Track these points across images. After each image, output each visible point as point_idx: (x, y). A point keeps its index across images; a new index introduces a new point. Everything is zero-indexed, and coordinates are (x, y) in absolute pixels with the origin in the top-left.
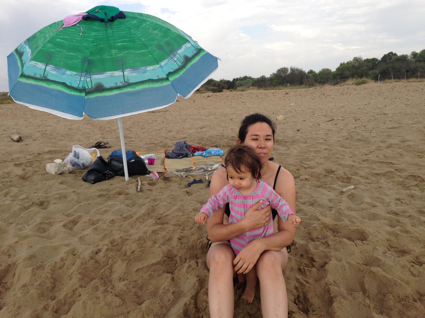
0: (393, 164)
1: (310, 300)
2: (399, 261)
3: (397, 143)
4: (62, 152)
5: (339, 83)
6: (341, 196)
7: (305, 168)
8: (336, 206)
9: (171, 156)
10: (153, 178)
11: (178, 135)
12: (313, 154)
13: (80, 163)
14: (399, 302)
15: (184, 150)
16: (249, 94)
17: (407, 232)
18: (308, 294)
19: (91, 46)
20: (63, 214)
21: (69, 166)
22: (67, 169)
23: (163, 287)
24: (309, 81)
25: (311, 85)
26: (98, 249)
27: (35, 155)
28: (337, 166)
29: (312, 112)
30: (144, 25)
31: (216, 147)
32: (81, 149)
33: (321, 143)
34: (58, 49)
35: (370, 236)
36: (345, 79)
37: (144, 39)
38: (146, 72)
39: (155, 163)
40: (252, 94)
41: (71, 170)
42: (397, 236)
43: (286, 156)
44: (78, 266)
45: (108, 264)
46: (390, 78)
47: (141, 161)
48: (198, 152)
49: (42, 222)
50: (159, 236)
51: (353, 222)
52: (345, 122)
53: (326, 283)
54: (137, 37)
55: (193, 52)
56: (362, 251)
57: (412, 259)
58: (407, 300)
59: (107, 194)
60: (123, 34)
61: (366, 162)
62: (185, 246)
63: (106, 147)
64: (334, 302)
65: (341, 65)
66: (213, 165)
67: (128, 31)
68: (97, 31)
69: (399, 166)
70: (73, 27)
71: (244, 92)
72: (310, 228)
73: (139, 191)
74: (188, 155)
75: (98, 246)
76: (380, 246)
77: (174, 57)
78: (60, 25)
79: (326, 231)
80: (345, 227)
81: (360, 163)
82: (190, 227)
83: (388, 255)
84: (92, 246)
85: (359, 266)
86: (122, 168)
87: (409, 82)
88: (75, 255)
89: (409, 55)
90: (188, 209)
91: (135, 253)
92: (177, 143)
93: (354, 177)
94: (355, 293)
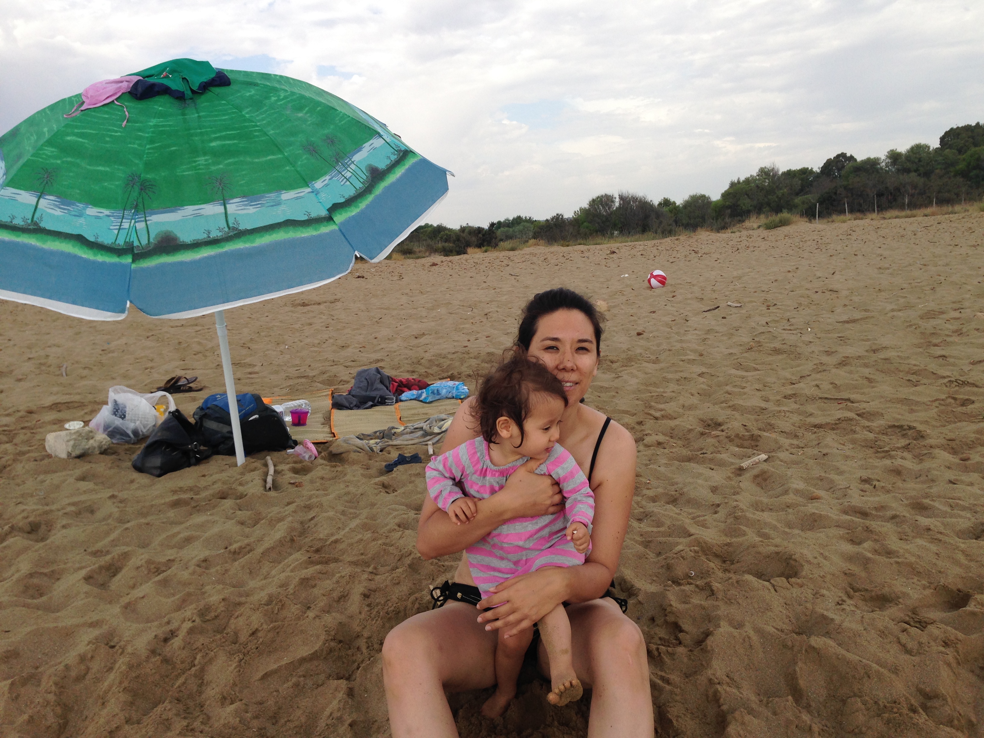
0: (852, 402)
1: (675, 722)
2: (874, 619)
3: (860, 354)
4: (85, 406)
5: (730, 226)
6: (740, 478)
7: (656, 418)
8: (726, 501)
9: (347, 405)
10: (304, 457)
11: (362, 355)
12: (673, 386)
13: (127, 428)
14: (879, 715)
15: (376, 389)
16: (527, 257)
17: (889, 553)
18: (669, 709)
19: (149, 149)
20: (85, 550)
21: (102, 437)
22: (96, 445)
23: (327, 712)
24: (661, 223)
25: (668, 232)
26: (168, 630)
27: (20, 414)
28: (729, 412)
29: (671, 292)
30: (273, 99)
31: (452, 378)
32: (130, 395)
33: (691, 362)
34: (69, 159)
35: (806, 567)
36: (742, 216)
37: (272, 132)
38: (278, 204)
39: (308, 421)
40: (535, 255)
41: (106, 447)
42: (865, 562)
43: (614, 394)
44: (121, 672)
45: (194, 666)
46: (842, 212)
47: (275, 416)
48: (410, 392)
49: (34, 573)
50: (316, 591)
51: (766, 536)
52: (744, 311)
53: (710, 680)
54: (257, 126)
55: (389, 158)
56: (788, 602)
57: (902, 615)
58: (895, 710)
59: (192, 498)
60: (225, 120)
61: (793, 400)
62: (378, 612)
63: (190, 390)
64: (729, 723)
65: (733, 185)
66: (443, 420)
67: (233, 113)
68: (160, 115)
69: (864, 405)
70: (106, 109)
71: (516, 252)
72: (670, 554)
73: (270, 489)
74: (386, 399)
75: (168, 623)
76: (828, 589)
77: (344, 170)
78: (76, 105)
79: (707, 558)
80: (748, 548)
81: (778, 403)
82: (391, 567)
83: (847, 608)
84: (156, 623)
85: (783, 636)
86: (228, 435)
87: (884, 218)
88: (113, 647)
89: (883, 158)
90: (387, 525)
91: (260, 634)
92: (360, 374)
93: (765, 434)
94: (777, 699)
